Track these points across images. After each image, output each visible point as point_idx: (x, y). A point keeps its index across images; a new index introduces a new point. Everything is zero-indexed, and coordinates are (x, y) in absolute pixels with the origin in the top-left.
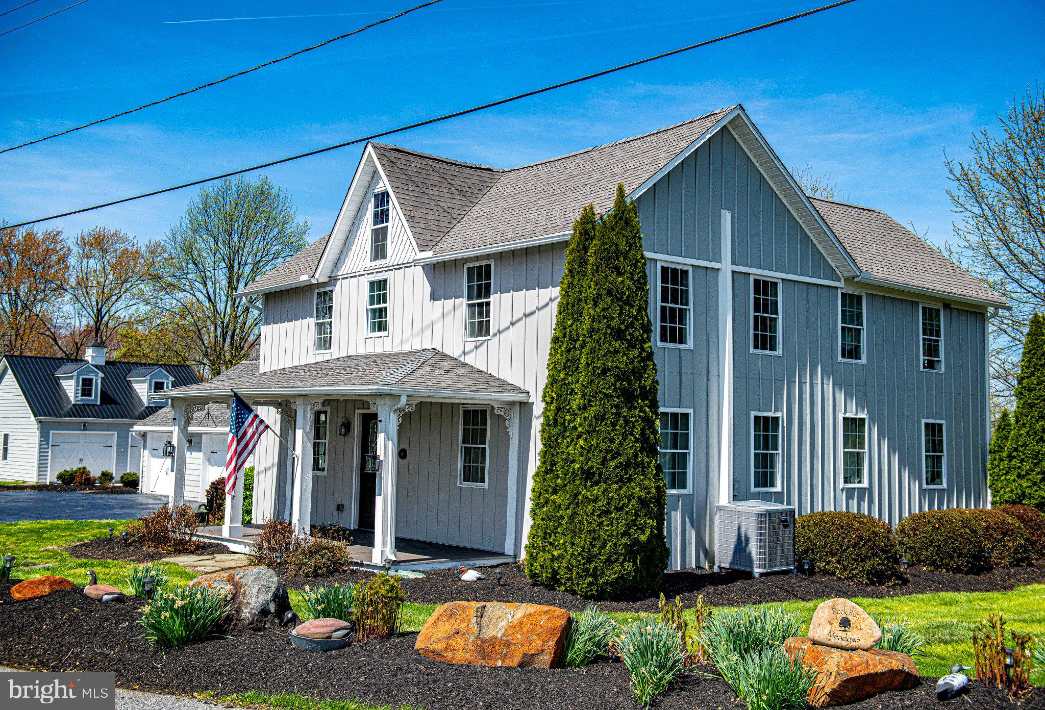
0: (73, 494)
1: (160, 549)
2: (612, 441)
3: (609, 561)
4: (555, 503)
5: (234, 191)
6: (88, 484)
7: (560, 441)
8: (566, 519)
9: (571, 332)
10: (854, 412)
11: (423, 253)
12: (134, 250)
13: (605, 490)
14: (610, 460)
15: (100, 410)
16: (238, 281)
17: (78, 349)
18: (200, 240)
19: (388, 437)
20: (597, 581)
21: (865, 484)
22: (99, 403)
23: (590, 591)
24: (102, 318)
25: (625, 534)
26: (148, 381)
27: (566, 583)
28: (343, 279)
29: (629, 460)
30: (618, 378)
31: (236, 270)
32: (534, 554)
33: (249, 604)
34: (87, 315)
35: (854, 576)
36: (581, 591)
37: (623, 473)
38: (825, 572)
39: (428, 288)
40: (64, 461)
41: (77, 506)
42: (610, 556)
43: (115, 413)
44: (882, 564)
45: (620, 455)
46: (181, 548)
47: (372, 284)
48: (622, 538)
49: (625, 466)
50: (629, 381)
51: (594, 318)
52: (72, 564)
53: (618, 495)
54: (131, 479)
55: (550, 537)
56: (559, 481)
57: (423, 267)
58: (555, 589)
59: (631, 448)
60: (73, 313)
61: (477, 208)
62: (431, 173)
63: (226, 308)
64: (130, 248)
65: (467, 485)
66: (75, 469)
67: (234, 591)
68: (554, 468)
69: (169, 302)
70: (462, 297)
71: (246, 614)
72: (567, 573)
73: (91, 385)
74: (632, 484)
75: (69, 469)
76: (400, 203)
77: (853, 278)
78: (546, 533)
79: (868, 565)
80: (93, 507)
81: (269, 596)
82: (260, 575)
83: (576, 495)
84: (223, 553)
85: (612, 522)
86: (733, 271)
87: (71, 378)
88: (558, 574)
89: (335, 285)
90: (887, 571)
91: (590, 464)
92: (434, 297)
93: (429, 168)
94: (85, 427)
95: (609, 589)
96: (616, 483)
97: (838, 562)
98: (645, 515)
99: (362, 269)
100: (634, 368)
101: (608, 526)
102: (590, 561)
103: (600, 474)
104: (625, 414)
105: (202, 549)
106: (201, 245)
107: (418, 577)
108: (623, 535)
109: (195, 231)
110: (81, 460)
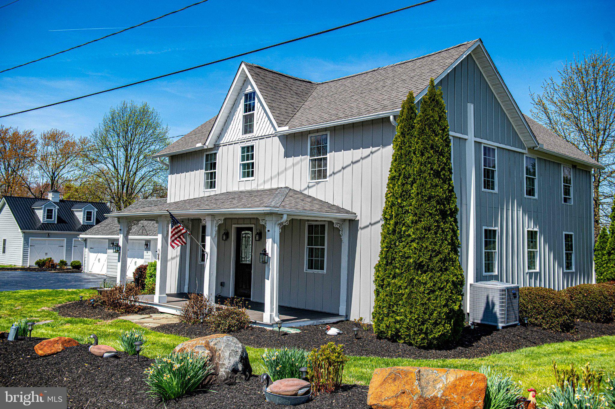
0: (46, 273)
1: (116, 311)
2: (435, 244)
3: (436, 324)
4: (396, 285)
5: (128, 110)
6: (53, 267)
7: (397, 244)
8: (406, 296)
9: (405, 173)
10: (532, 227)
11: (280, 128)
12: (73, 140)
13: (431, 277)
14: (434, 257)
15: (57, 226)
16: (131, 157)
17: (42, 194)
18: (109, 136)
19: (274, 242)
20: (427, 337)
21: (538, 270)
22: (56, 223)
23: (422, 343)
24: (55, 178)
25: (446, 305)
26: (83, 211)
27: (405, 338)
28: (223, 146)
29: (446, 256)
30: (438, 203)
31: (129, 152)
32: (380, 318)
33: (224, 364)
34: (47, 176)
35: (553, 327)
36: (416, 343)
37: (442, 266)
38: (535, 325)
39: (282, 150)
40: (37, 254)
41: (50, 280)
42: (437, 320)
43: (65, 228)
44: (569, 319)
45: (440, 253)
46: (130, 310)
47: (243, 148)
48: (443, 308)
49: (443, 261)
50: (444, 205)
51: (422, 163)
52: (62, 322)
53: (441, 280)
54: (77, 264)
55: (393, 306)
56: (397, 270)
57: (279, 137)
58: (397, 342)
59: (446, 249)
60: (39, 175)
61: (307, 103)
62: (279, 82)
63: (124, 172)
64: (70, 141)
65: (310, 271)
66: (45, 259)
67: (211, 355)
68: (393, 262)
69: (93, 169)
70: (307, 155)
71: (222, 372)
72: (406, 332)
73: (52, 213)
74: (448, 272)
75: (42, 259)
76: (264, 98)
77: (534, 148)
78: (390, 305)
79: (561, 320)
80: (59, 281)
81: (237, 358)
82: (230, 343)
83: (412, 280)
84: (155, 313)
85: (437, 298)
86: (475, 141)
87: (41, 209)
88: (400, 332)
89: (218, 150)
90: (571, 323)
91: (421, 260)
92: (287, 155)
93: (277, 79)
94: (49, 236)
95: (435, 342)
96: (438, 272)
97: (543, 318)
98: (456, 293)
99: (237, 140)
100: (446, 196)
101: (434, 300)
102: (423, 323)
103: (428, 266)
104: (442, 226)
105: (142, 310)
106: (110, 139)
107: (297, 332)
108: (444, 306)
109: (107, 131)
110: (46, 254)
